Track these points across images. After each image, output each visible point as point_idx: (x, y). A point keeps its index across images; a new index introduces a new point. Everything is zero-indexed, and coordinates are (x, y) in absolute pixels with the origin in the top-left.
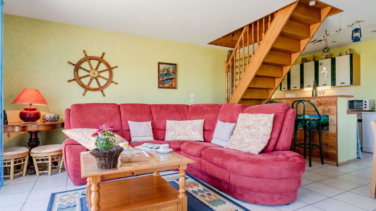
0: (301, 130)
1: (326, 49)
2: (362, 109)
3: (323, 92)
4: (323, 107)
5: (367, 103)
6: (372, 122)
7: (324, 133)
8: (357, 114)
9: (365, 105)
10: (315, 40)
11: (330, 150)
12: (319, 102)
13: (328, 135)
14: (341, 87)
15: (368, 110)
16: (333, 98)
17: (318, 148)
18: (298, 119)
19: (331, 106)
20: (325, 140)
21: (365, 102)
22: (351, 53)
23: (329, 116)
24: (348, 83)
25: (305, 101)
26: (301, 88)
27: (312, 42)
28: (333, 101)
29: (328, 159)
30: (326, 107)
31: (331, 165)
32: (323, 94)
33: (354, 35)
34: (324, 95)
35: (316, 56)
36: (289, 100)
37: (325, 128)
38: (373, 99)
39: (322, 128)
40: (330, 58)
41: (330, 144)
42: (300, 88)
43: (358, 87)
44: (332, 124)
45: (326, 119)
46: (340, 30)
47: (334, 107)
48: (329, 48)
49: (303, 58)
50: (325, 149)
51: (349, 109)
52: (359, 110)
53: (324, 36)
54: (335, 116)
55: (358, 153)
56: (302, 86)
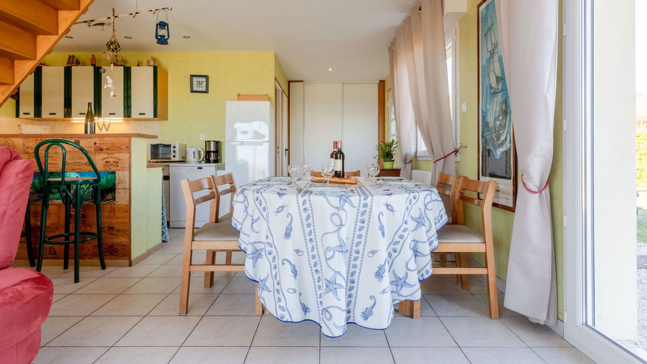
0: (59, 205)
1: (113, 46)
2: (170, 159)
3: (107, 127)
4: (105, 156)
5: (177, 149)
6: (184, 181)
7: (106, 206)
8: (162, 168)
9: (174, 152)
10: (91, 21)
11: (118, 238)
12: (97, 145)
13: (114, 209)
14: (139, 120)
15: (178, 160)
16: (122, 139)
17: (94, 238)
18: (48, 181)
19: (120, 153)
20: (109, 220)
21: (174, 147)
22: (156, 65)
23: (117, 172)
24: (150, 114)
25: (66, 142)
26: (65, 117)
27: (86, 22)
28: (122, 144)
29: (114, 255)
30: (110, 156)
31: (120, 266)
32: (107, 130)
33: (158, 31)
34: (109, 132)
35: (97, 57)
36: (30, 139)
37: (110, 196)
38: (184, 143)
39: (103, 197)
40: (121, 66)
41: (117, 227)
42: (63, 117)
43: (164, 123)
44: (121, 189)
45: (112, 178)
46: (137, 13)
47: (126, 155)
48: (118, 44)
49: (70, 56)
50: (108, 239)
51: (151, 159)
52: (167, 161)
53: (109, 18)
54: (127, 173)
55: (163, 233)
56: (68, 113)
